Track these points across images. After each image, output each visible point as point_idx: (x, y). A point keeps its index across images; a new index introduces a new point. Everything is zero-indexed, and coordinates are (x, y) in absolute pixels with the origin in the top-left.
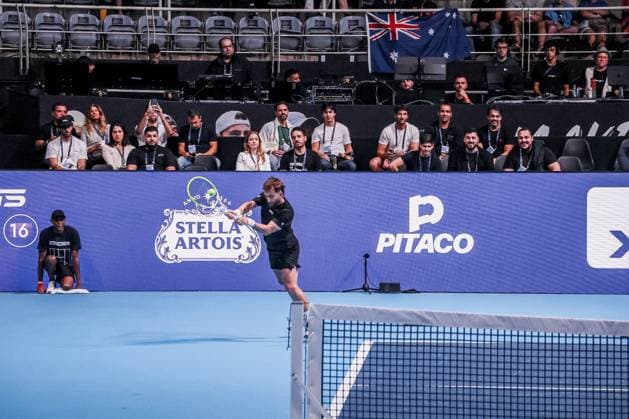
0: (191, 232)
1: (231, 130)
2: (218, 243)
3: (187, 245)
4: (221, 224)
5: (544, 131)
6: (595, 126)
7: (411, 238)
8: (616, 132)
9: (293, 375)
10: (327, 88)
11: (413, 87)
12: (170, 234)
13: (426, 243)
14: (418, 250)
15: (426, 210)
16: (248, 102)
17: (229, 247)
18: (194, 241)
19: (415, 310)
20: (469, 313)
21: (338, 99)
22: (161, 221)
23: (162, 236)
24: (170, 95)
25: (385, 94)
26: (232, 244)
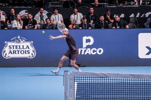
0: (13, 48)
1: (24, 16)
2: (22, 52)
3: (12, 53)
4: (23, 46)
5: (122, 16)
6: (139, 14)
7: (83, 50)
8: (145, 16)
9: (65, 94)
10: (54, 3)
11: (81, 2)
12: (7, 49)
13: (88, 51)
14: (86, 53)
15: (88, 41)
16: (29, 7)
17: (26, 53)
18: (14, 51)
19: (103, 73)
20: (121, 73)
21: (57, 6)
22: (4, 45)
23: (4, 50)
24: (4, 5)
25: (72, 4)
26: (27, 52)
